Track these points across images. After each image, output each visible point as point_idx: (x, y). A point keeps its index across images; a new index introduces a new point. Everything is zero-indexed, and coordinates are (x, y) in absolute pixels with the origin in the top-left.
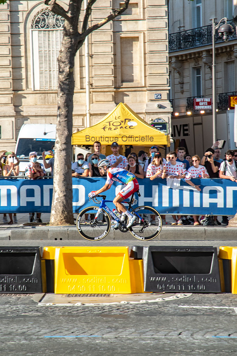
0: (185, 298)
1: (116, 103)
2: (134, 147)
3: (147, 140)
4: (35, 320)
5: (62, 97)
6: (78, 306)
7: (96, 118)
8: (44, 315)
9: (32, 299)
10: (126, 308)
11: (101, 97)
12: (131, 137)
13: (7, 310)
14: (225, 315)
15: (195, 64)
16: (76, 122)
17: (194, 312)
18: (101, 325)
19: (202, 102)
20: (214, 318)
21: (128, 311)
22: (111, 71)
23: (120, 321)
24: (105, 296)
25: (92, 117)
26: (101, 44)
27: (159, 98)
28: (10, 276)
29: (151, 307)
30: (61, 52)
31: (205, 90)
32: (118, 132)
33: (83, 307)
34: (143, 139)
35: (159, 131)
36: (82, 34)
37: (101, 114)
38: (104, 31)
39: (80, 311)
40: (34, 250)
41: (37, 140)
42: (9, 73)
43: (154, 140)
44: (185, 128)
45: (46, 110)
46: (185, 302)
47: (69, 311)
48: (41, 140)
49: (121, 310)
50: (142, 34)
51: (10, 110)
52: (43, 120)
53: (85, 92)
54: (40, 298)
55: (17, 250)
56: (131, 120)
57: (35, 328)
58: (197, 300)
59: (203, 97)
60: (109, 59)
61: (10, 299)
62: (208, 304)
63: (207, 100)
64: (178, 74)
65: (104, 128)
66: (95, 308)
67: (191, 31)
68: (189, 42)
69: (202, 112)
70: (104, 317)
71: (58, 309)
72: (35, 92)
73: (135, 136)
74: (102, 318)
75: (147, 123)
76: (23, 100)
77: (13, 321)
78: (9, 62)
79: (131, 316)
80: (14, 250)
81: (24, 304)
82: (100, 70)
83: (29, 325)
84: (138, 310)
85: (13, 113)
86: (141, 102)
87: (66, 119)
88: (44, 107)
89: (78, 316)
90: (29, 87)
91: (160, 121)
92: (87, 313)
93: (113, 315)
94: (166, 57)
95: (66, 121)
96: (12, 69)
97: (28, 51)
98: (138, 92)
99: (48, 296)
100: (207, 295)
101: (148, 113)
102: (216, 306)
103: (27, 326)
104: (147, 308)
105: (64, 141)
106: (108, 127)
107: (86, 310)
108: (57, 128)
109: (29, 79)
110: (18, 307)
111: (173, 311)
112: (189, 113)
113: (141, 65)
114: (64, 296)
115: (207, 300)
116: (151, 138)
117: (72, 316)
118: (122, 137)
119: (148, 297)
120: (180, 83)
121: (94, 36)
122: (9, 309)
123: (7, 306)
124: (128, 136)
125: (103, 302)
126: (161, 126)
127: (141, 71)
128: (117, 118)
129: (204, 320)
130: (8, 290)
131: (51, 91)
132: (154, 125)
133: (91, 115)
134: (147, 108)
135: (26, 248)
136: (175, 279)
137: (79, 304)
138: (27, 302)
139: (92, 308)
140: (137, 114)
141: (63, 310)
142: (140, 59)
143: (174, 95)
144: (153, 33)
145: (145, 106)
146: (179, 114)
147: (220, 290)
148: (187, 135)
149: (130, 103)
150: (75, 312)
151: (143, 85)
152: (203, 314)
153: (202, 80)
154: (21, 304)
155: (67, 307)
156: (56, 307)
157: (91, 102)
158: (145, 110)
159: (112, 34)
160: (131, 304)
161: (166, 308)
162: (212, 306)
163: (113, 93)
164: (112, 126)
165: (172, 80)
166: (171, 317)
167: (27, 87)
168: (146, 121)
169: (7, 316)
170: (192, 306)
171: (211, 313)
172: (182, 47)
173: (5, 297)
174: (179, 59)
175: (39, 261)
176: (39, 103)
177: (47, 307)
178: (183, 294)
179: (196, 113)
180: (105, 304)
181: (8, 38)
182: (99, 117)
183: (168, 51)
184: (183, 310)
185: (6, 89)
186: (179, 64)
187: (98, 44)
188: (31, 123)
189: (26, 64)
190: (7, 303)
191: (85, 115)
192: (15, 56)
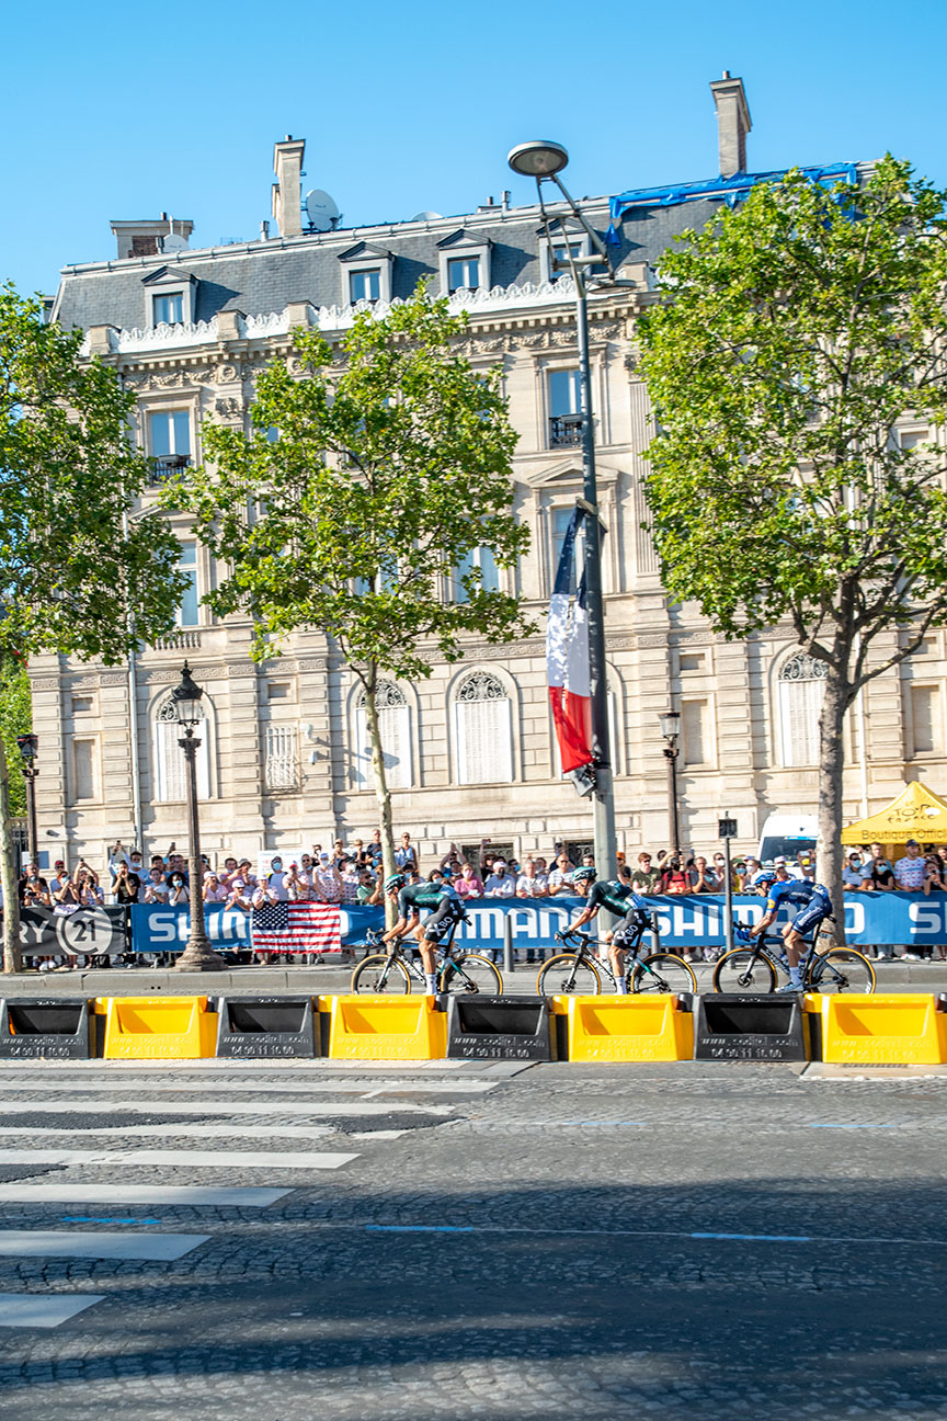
1: (907, 783)
4: (797, 1101)
5: (825, 776)
7: (878, 805)
8: (808, 1094)
9: (790, 1069)
10: (934, 1086)
11: (884, 774)
12: (932, 832)
13: (755, 1085)
16: (847, 810)
18: (897, 1109)
21: (936, 1089)
22: (899, 736)
23: (926, 1104)
24: (900, 1067)
25: (871, 803)
26: (883, 698)
30: (824, 710)
32: (911, 825)
33: (868, 1083)
36: (855, 683)
37: (884, 799)
38: (886, 679)
39: (863, 1089)
41: (791, 838)
42: (747, 745)
45: (802, 794)
47: (847, 1089)
48: (796, 838)
49: (927, 1087)
50: (944, 681)
51: (751, 796)
52: (798, 809)
53: (861, 768)
54: (802, 1069)
56: (930, 806)
57: (797, 1112)
60: (895, 719)
61: (757, 1070)
65: (890, 819)
66: (886, 1084)
70: (901, 1098)
71: (829, 1085)
72: (787, 770)
73: (937, 829)
74: (897, 1099)
76: (768, 781)
77: (763, 1102)
78: (747, 729)
81: (779, 1077)
82: (882, 735)
83: (788, 1107)
85: (754, 800)
87: (833, 808)
88: (799, 791)
89: (861, 1096)
90: (777, 763)
92: (875, 1092)
93: (914, 1095)
95: (833, 811)
96: (752, 739)
97: (775, 712)
99: (814, 1065)
103: (785, 1108)
105: (831, 840)
106: (897, 817)
107: (872, 1087)
108: (820, 820)
109: (776, 752)
110: (770, 1082)
113: (943, 726)
114: (838, 1066)
117: (852, 1096)
121: (871, 687)
122: (757, 1084)
123: (754, 1079)
124: (927, 830)
125: (898, 1075)
127: (943, 734)
128: (909, 804)
130: (756, 1056)
131: (810, 768)
133: (869, 800)
137: (860, 1079)
138: (783, 1074)
139: (881, 1085)
140: (940, 798)
141: (837, 1087)
149: (929, 781)
150: (856, 1091)
154: (775, 1077)
155: (843, 1082)
156: (828, 1082)
157: (869, 781)
159: (899, 683)
163: (903, 768)
164: (901, 816)
167: (774, 763)
169: (755, 1094)
173: (750, 1066)
175: (798, 1014)
176: (791, 786)
177: (814, 1082)
180: (901, 1079)
181: (746, 695)
182: (883, 803)
185: (743, 767)
187: (877, 699)
188: (782, 815)
189: (772, 731)
190: (753, 1075)
191: (860, 801)
192: (756, 720)
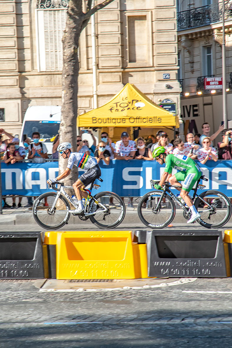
0: (189, 283)
1: (123, 84)
2: (142, 129)
3: (155, 122)
4: (35, 306)
5: (66, 79)
6: (80, 291)
7: (103, 99)
8: (45, 302)
9: (33, 285)
10: (129, 294)
11: (109, 78)
12: (139, 119)
13: (8, 296)
14: (230, 300)
15: (205, 43)
16: (82, 103)
17: (198, 297)
18: (103, 311)
19: (212, 81)
20: (218, 303)
21: (130, 296)
22: (118, 51)
23: (122, 307)
24: (107, 281)
25: (99, 98)
26: (108, 24)
27: (167, 78)
28: (11, 262)
29: (154, 292)
30: (65, 32)
31: (216, 69)
32: (125, 114)
33: (85, 293)
34: (151, 120)
35: (168, 112)
36: (87, 13)
37: (108, 95)
38: (111, 10)
39: (82, 297)
40: (36, 235)
41: (43, 122)
42: (14, 54)
43: (162, 121)
44: (195, 108)
45: (53, 91)
46: (189, 287)
47: (71, 297)
48: (47, 122)
49: (124, 295)
50: (150, 13)
51: (16, 91)
52: (49, 101)
53: (92, 73)
54: (42, 284)
55: (18, 235)
56: (138, 101)
57: (36, 315)
58: (202, 286)
59: (214, 76)
60: (116, 39)
61: (11, 285)
62: (213, 289)
63: (218, 79)
64: (187, 53)
65: (111, 110)
66: (97, 294)
67: (200, 9)
68: (199, 20)
69: (213, 92)
70: (106, 303)
71: (59, 295)
72: (41, 74)
73: (143, 117)
74: (104, 304)
75: (156, 104)
76: (26, 81)
77: (13, 308)
78: (14, 43)
79: (133, 302)
80: (15, 235)
81: (25, 290)
82: (107, 50)
83: (30, 311)
84: (141, 295)
85: (19, 95)
86: (149, 82)
87: (71, 101)
88: (50, 89)
89: (80, 302)
90: (35, 68)
91: (169, 102)
92: (89, 299)
93: (115, 301)
94: (174, 36)
95: (72, 103)
96: (18, 51)
97: (33, 32)
98: (146, 73)
99: (50, 282)
100: (212, 280)
101: (155, 94)
102: (220, 291)
103: (27, 312)
104: (151, 293)
105: (69, 123)
106: (115, 108)
107: (88, 296)
108: (62, 110)
109: (34, 61)
110: (19, 293)
111: (176, 296)
112: (200, 93)
113: (148, 45)
114: (66, 282)
115: (212, 285)
116: (159, 119)
117: (74, 302)
118: (130, 119)
119: (152, 283)
120: (190, 62)
121: (101, 15)
122: (9, 295)
123: (8, 292)
124: (135, 117)
125: (105, 287)
126: (170, 107)
127: (149, 50)
128: (124, 99)
129: (208, 305)
130: (10, 276)
131: (57, 73)
132: (162, 106)
133: (98, 96)
134: (155, 88)
135: (27, 233)
136: (179, 264)
137: (81, 290)
138: (28, 288)
139: (94, 294)
140: (144, 95)
141: (65, 296)
142: (148, 38)
143: (184, 75)
144: (161, 11)
145: (153, 87)
146: (190, 94)
147: (225, 275)
148: (197, 115)
149: (138, 84)
150: (77, 298)
151: (151, 65)
152: (208, 300)
153: (213, 59)
154: (22, 290)
155: (69, 293)
156: (58, 293)
157: (98, 83)
158: (154, 90)
159: (119, 13)
160: (134, 290)
161: (170, 293)
162: (217, 291)
163: (121, 74)
164: (119, 108)
165: (182, 60)
166: (174, 302)
167: (33, 68)
168: (154, 102)
169: (7, 302)
170: (196, 291)
171: (215, 299)
172: (192, 25)
173: (6, 283)
174: (188, 38)
175: (40, 246)
176: (45, 85)
177: (48, 293)
178: (187, 279)
179: (207, 93)
180: (107, 290)
181: (13, 19)
182: (107, 98)
183: (176, 30)
184: (187, 295)
185: (11, 71)
186: (189, 43)
187: (105, 24)
188: (37, 105)
189: (32, 45)
190: (8, 289)
191: (92, 96)
192: (20, 38)
